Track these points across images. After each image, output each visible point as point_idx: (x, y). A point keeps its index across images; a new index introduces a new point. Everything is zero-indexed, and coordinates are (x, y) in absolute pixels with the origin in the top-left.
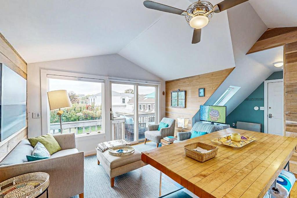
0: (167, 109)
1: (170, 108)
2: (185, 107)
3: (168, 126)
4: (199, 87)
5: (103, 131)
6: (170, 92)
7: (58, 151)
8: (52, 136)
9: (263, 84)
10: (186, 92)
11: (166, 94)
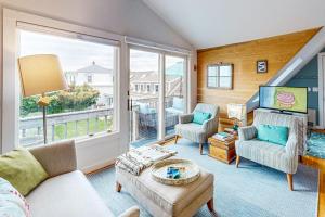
0: (199, 92)
1: (204, 89)
2: (232, 88)
3: (210, 116)
4: (256, 59)
5: (115, 128)
6: (205, 66)
7: (42, 182)
8: (26, 151)
9: (316, 57)
10: (233, 65)
11: (198, 69)
